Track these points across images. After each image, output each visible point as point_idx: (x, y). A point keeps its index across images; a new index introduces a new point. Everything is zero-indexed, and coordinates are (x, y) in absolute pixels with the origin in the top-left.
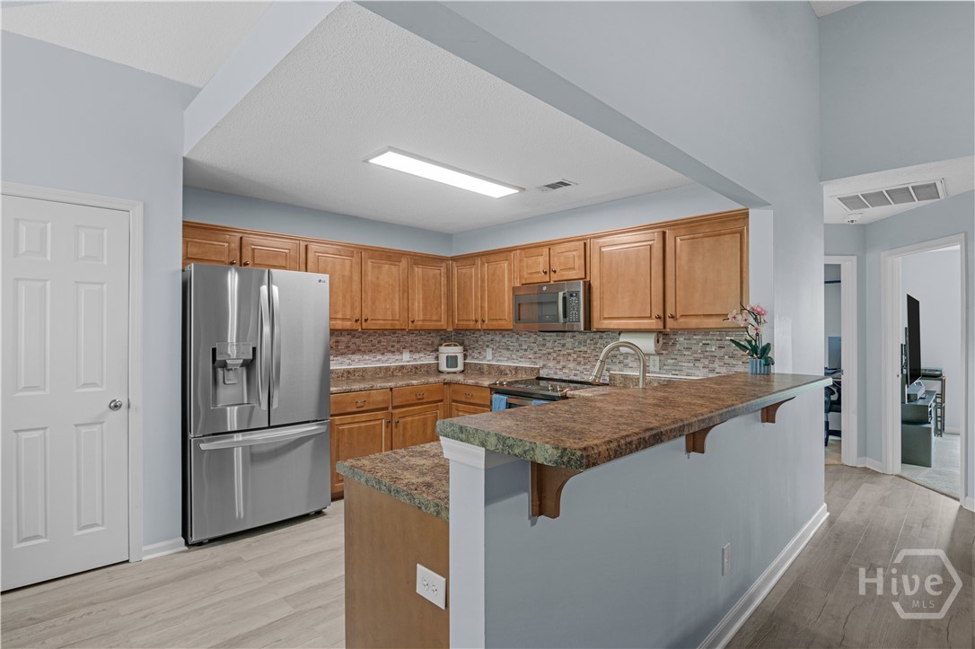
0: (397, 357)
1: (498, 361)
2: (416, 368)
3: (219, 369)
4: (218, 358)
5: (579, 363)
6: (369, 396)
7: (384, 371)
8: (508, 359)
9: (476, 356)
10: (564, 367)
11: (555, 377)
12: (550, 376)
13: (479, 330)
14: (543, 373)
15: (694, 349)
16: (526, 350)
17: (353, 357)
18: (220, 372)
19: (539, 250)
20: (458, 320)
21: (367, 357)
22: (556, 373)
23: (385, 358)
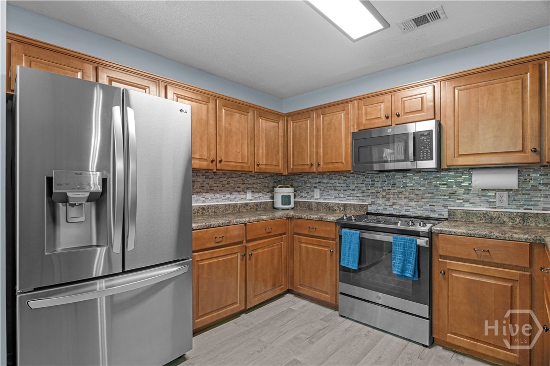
0: (242, 196)
1: (325, 199)
2: (257, 205)
3: (60, 204)
4: (54, 191)
5: (411, 200)
6: (227, 231)
7: (232, 208)
8: (336, 198)
9: (304, 195)
10: (394, 204)
11: (384, 212)
12: (380, 212)
13: (314, 172)
14: (371, 209)
16: (353, 190)
17: (207, 195)
18: (61, 207)
19: (381, 98)
20: (293, 165)
21: (218, 196)
22: (385, 209)
23: (232, 197)
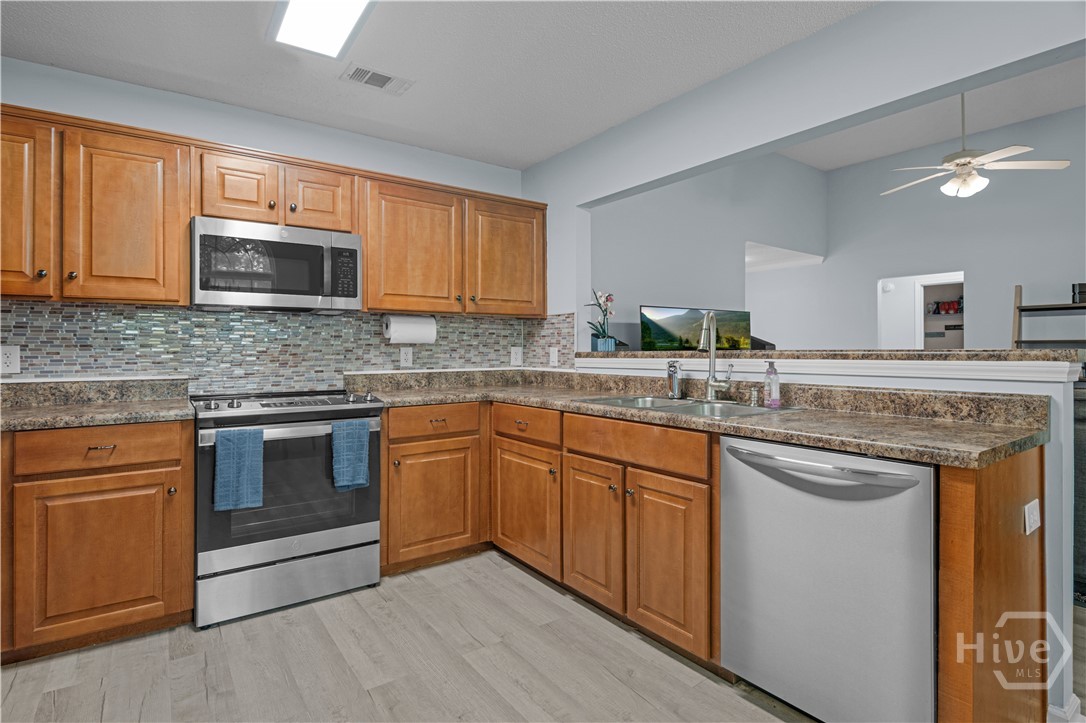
14: (195, 388)
15: (450, 338)
